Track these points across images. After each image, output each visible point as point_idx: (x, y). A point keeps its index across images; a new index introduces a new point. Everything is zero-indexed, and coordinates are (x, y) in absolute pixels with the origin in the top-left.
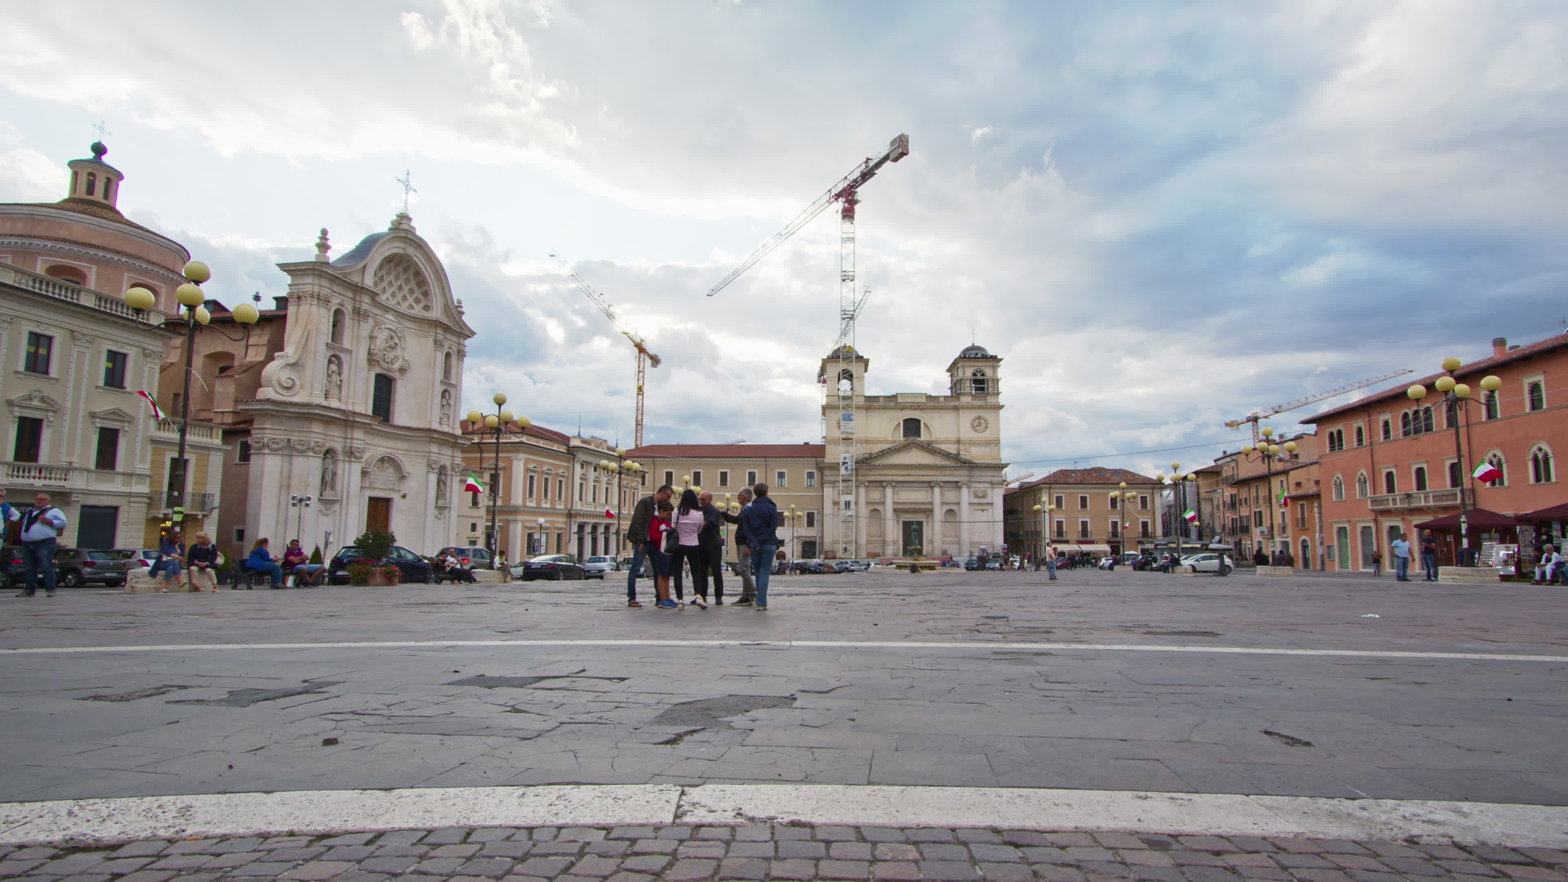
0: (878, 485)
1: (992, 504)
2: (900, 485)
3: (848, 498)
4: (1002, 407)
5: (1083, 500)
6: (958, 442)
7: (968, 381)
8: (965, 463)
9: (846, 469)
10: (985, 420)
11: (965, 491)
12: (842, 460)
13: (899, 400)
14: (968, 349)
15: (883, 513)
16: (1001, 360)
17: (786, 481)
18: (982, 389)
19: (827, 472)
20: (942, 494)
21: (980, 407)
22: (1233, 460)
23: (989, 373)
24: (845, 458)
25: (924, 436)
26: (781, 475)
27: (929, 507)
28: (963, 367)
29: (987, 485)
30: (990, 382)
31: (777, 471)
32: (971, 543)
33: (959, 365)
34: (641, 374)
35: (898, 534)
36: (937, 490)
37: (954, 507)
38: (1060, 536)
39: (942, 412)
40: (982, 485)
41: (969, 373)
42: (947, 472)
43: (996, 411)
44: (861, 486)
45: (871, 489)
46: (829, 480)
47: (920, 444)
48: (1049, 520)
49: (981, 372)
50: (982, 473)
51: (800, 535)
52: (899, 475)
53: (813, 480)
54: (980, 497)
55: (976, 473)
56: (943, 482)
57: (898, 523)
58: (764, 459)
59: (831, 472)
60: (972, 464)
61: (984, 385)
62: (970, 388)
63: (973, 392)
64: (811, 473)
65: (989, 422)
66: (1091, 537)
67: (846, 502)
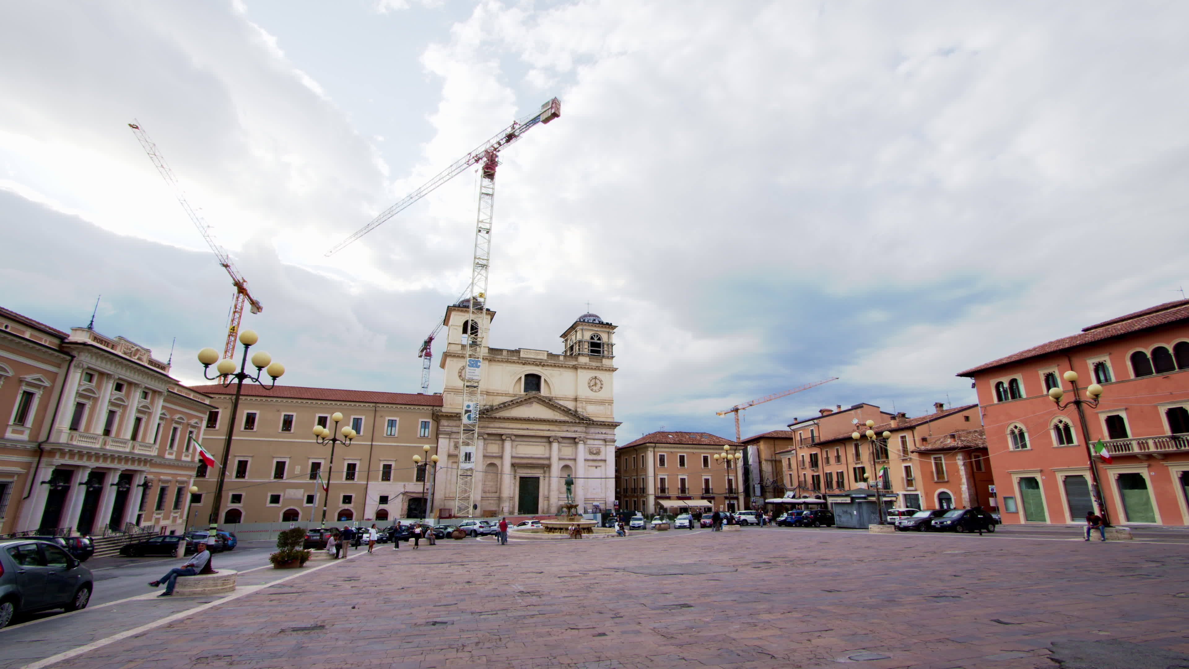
0: (498, 438)
1: (605, 461)
2: (518, 439)
3: (468, 449)
4: (616, 369)
5: (682, 458)
6: (576, 400)
7: (586, 344)
8: (583, 419)
9: (469, 418)
10: (601, 381)
11: (581, 446)
12: (465, 408)
13: (522, 355)
14: (585, 316)
15: (499, 467)
16: (616, 327)
17: (396, 431)
18: (599, 352)
19: (444, 422)
20: (559, 450)
21: (597, 368)
22: (815, 424)
23: (604, 337)
24: (468, 406)
25: (544, 391)
26: (392, 423)
27: (546, 462)
28: (582, 330)
29: (601, 442)
30: (605, 346)
31: (387, 418)
32: (586, 500)
33: (578, 328)
34: (237, 315)
35: (514, 490)
36: (555, 446)
37: (570, 463)
38: (663, 492)
39: (561, 370)
40: (596, 442)
41: (587, 336)
42: (565, 428)
43: (610, 373)
44: (481, 438)
45: (490, 441)
46: (445, 431)
47: (540, 399)
48: (653, 478)
49: (597, 336)
50: (597, 430)
51: (407, 491)
52: (519, 429)
53: (427, 430)
54: (594, 454)
55: (592, 430)
56: (561, 437)
57: (515, 479)
58: (374, 405)
59: (449, 421)
60: (590, 421)
61: (600, 348)
62: (587, 350)
63: (590, 353)
64: (425, 422)
65: (604, 383)
66: (688, 493)
67: (466, 454)
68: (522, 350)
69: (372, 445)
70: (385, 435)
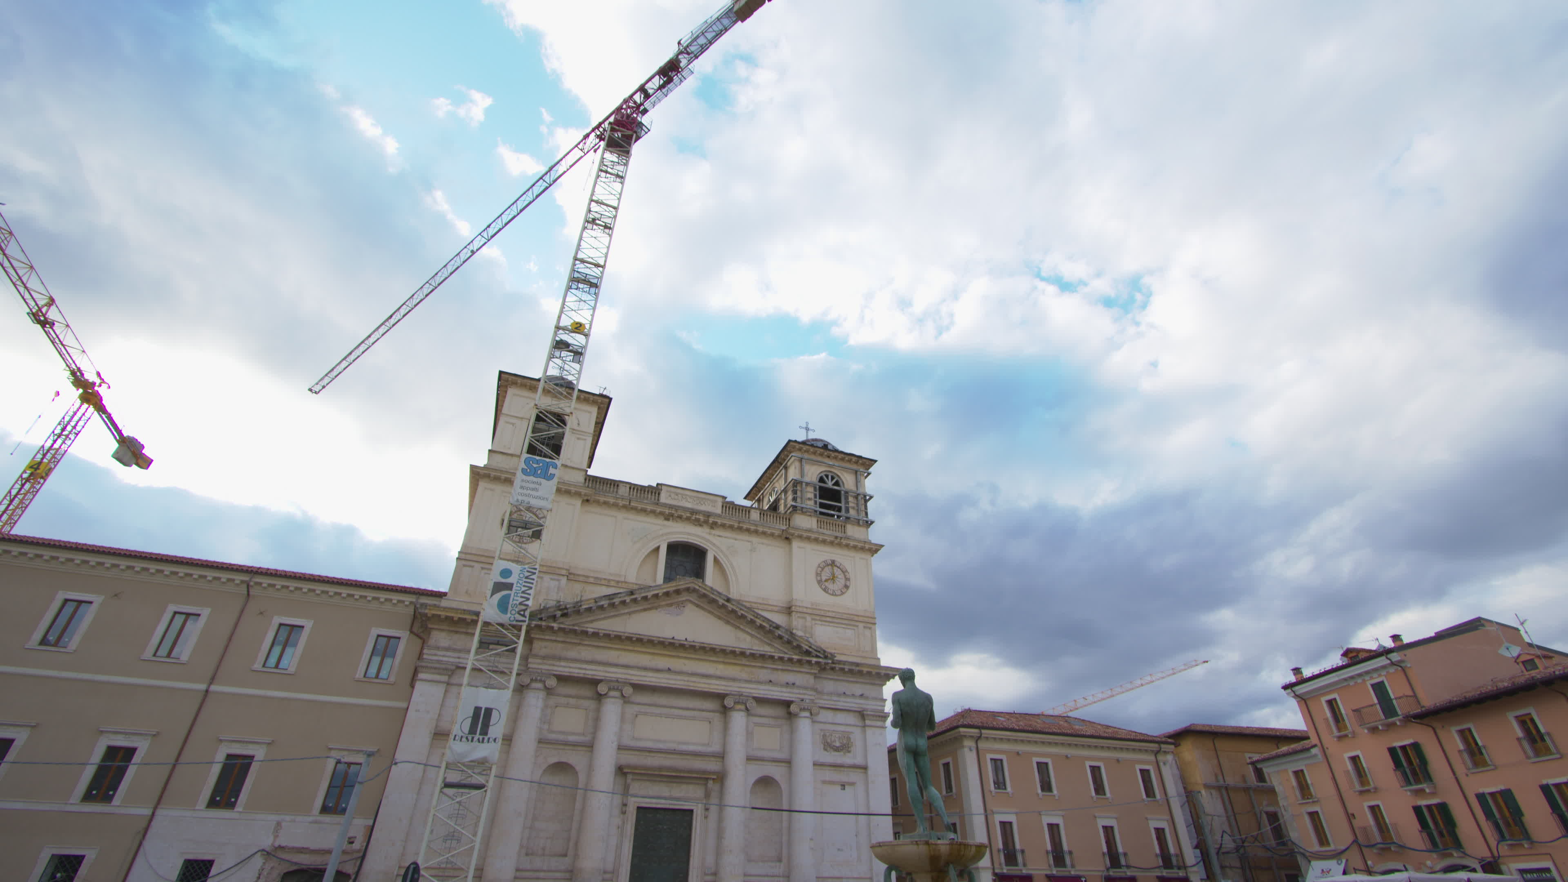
0: (584, 688)
1: (865, 768)
4: (877, 549)
5: (1043, 770)
6: (788, 610)
7: (811, 489)
8: (808, 653)
9: (503, 605)
10: (844, 572)
11: (805, 727)
13: (664, 498)
15: (582, 775)
16: (871, 463)
17: (292, 659)
18: (837, 508)
19: (439, 638)
20: (749, 734)
21: (837, 543)
23: (848, 481)
24: (506, 573)
25: (713, 581)
26: (286, 635)
27: (712, 766)
28: (801, 460)
29: (851, 719)
30: (851, 499)
31: (277, 620)
33: (792, 459)
35: (619, 847)
36: (738, 721)
37: (776, 772)
38: (1011, 863)
39: (755, 539)
40: (841, 717)
41: (813, 473)
42: (764, 674)
43: (866, 556)
44: (539, 685)
45: (563, 700)
46: (439, 661)
47: (704, 596)
48: (983, 818)
49: (833, 478)
50: (842, 687)
51: (283, 844)
52: (645, 669)
53: (388, 662)
54: (837, 749)
55: (829, 685)
56: (755, 698)
57: (624, 813)
58: (245, 577)
59: (456, 636)
60: (826, 657)
61: (840, 502)
62: (811, 503)
63: (818, 509)
64: (389, 637)
65: (851, 575)
66: (1073, 866)
67: (477, 710)
68: (663, 487)
69: (207, 691)
70: (258, 666)
